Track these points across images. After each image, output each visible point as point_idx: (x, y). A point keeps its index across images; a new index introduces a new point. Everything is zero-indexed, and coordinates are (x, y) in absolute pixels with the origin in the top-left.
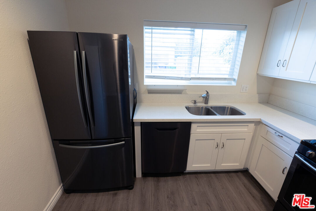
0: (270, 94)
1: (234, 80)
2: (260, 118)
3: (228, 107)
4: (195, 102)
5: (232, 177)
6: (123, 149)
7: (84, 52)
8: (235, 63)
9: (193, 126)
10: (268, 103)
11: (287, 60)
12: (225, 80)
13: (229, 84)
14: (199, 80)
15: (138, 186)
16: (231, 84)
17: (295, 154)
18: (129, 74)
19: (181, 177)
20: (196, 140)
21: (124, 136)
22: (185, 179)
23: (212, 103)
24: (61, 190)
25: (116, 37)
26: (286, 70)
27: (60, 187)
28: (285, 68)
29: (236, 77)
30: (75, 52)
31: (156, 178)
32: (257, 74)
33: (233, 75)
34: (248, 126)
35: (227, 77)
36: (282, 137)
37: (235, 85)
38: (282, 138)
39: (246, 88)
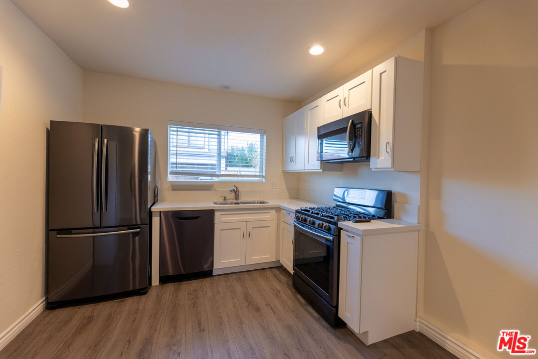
0: (298, 190)
1: (264, 177)
4: (225, 199)
6: (137, 238)
7: (106, 140)
9: (217, 214)
10: (298, 198)
12: (256, 177)
15: (153, 293)
16: (261, 180)
18: (149, 170)
19: (208, 279)
20: (221, 230)
21: (139, 223)
24: (42, 304)
25: (138, 129)
27: (42, 301)
29: (264, 174)
30: (97, 140)
32: (283, 171)
33: (262, 172)
34: (270, 212)
35: (258, 174)
37: (265, 181)
39: (275, 184)
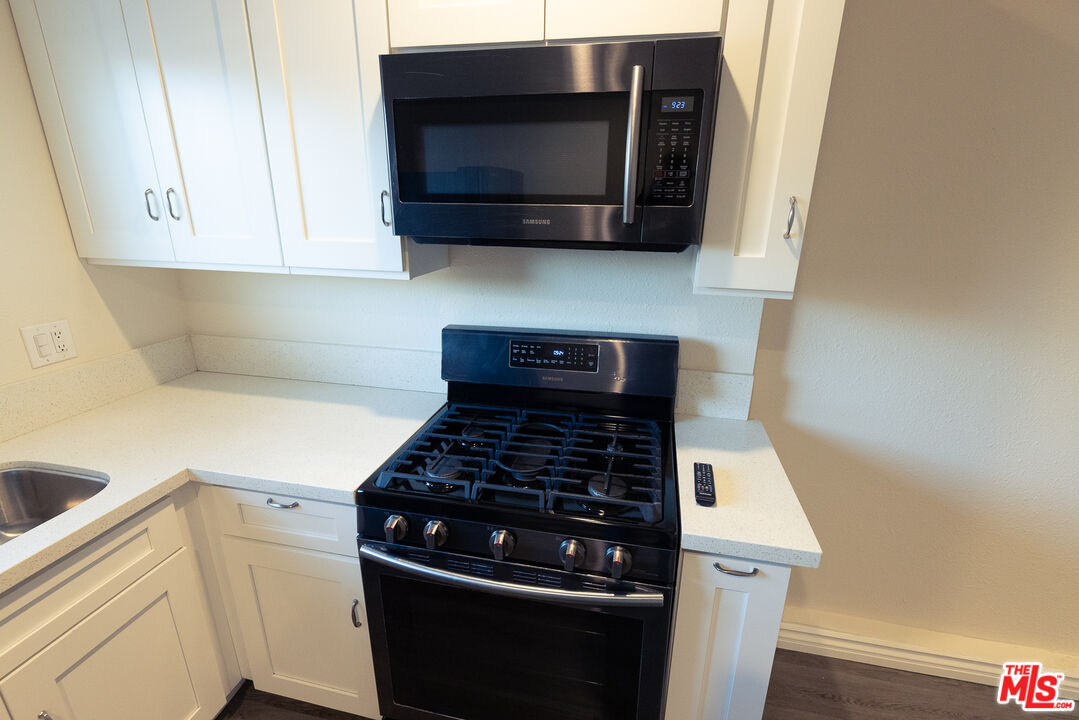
2: (183, 469)
10: (198, 372)
11: (178, 189)
17: (359, 547)
26: (194, 234)
28: (185, 221)
32: (85, 261)
34: (145, 531)
36: (296, 505)
38: (296, 510)
39: (57, 336)
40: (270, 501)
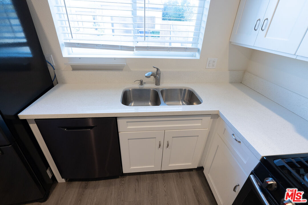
0: (245, 71)
1: (198, 50)
2: (218, 110)
3: (185, 90)
4: (142, 83)
5: (183, 178)
8: (200, 25)
10: (241, 83)
11: (269, 19)
12: (186, 51)
13: (193, 56)
14: (148, 50)
16: (195, 57)
17: (251, 174)
20: (129, 139)
22: (123, 182)
23: (165, 84)
26: (265, 36)
28: (265, 32)
29: (200, 47)
31: (84, 183)
32: (230, 42)
33: (197, 43)
34: (202, 119)
35: (190, 46)
36: (239, 142)
37: (199, 59)
38: (238, 144)
39: (214, 62)
40: (233, 135)
